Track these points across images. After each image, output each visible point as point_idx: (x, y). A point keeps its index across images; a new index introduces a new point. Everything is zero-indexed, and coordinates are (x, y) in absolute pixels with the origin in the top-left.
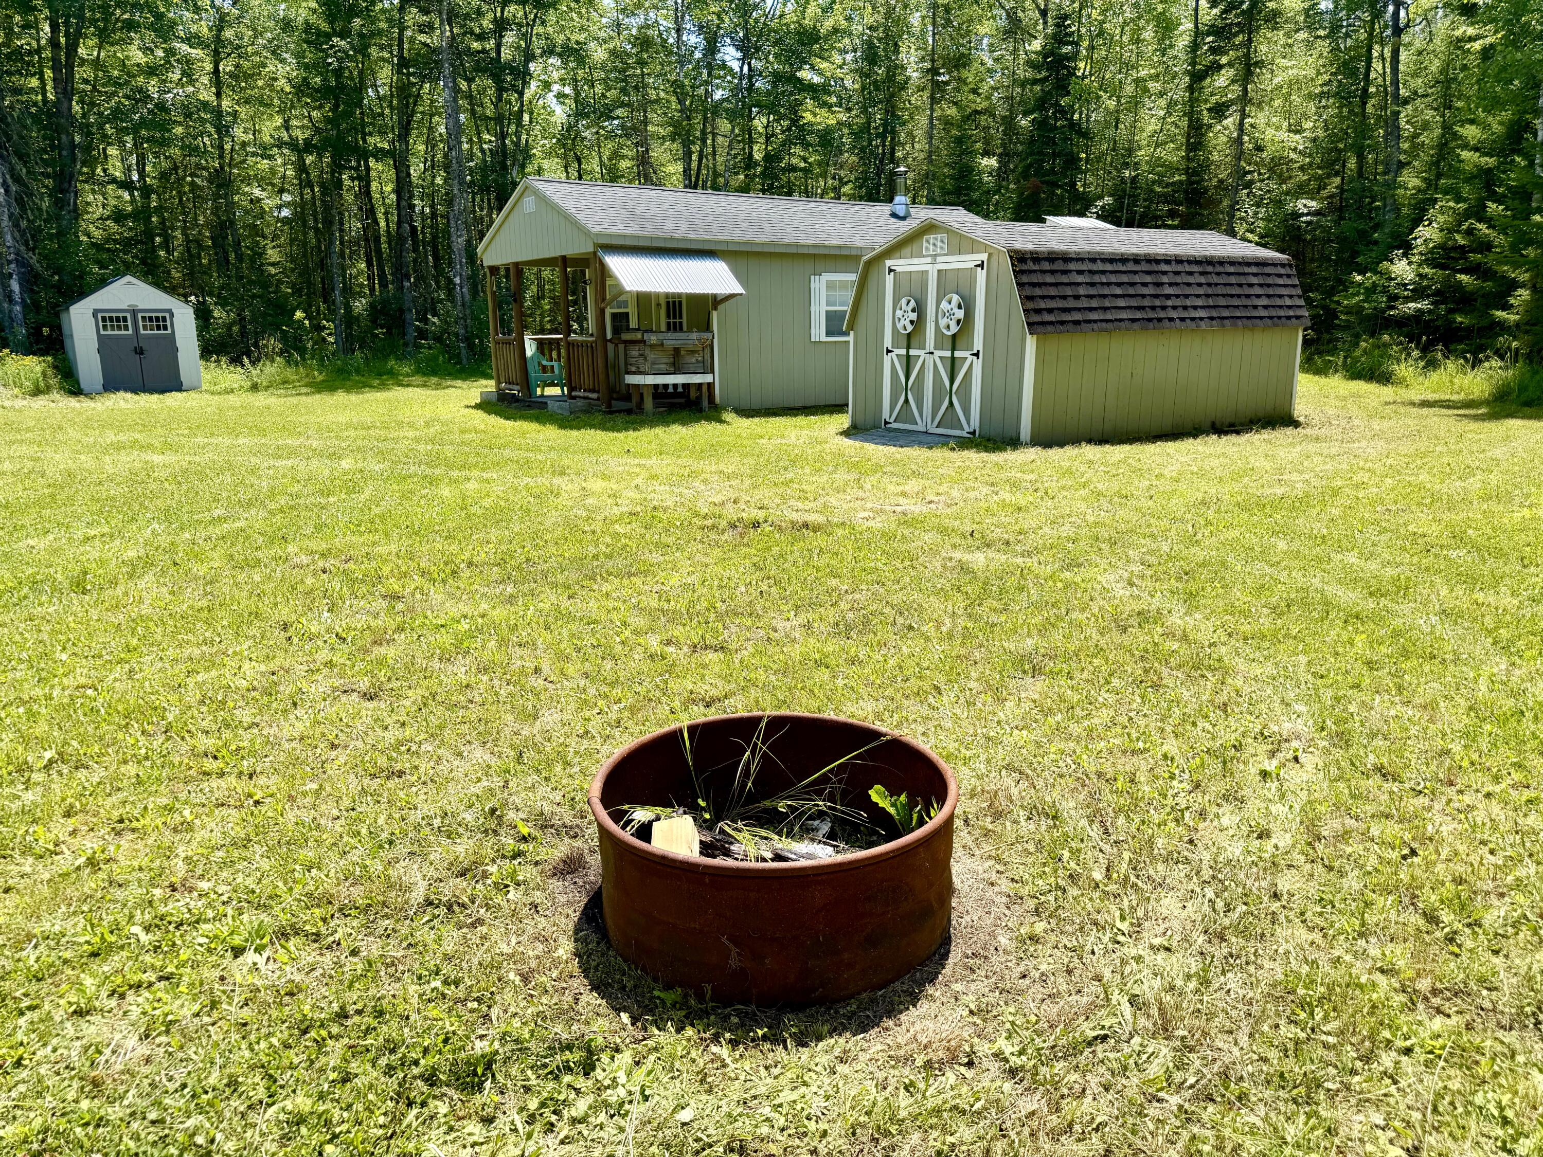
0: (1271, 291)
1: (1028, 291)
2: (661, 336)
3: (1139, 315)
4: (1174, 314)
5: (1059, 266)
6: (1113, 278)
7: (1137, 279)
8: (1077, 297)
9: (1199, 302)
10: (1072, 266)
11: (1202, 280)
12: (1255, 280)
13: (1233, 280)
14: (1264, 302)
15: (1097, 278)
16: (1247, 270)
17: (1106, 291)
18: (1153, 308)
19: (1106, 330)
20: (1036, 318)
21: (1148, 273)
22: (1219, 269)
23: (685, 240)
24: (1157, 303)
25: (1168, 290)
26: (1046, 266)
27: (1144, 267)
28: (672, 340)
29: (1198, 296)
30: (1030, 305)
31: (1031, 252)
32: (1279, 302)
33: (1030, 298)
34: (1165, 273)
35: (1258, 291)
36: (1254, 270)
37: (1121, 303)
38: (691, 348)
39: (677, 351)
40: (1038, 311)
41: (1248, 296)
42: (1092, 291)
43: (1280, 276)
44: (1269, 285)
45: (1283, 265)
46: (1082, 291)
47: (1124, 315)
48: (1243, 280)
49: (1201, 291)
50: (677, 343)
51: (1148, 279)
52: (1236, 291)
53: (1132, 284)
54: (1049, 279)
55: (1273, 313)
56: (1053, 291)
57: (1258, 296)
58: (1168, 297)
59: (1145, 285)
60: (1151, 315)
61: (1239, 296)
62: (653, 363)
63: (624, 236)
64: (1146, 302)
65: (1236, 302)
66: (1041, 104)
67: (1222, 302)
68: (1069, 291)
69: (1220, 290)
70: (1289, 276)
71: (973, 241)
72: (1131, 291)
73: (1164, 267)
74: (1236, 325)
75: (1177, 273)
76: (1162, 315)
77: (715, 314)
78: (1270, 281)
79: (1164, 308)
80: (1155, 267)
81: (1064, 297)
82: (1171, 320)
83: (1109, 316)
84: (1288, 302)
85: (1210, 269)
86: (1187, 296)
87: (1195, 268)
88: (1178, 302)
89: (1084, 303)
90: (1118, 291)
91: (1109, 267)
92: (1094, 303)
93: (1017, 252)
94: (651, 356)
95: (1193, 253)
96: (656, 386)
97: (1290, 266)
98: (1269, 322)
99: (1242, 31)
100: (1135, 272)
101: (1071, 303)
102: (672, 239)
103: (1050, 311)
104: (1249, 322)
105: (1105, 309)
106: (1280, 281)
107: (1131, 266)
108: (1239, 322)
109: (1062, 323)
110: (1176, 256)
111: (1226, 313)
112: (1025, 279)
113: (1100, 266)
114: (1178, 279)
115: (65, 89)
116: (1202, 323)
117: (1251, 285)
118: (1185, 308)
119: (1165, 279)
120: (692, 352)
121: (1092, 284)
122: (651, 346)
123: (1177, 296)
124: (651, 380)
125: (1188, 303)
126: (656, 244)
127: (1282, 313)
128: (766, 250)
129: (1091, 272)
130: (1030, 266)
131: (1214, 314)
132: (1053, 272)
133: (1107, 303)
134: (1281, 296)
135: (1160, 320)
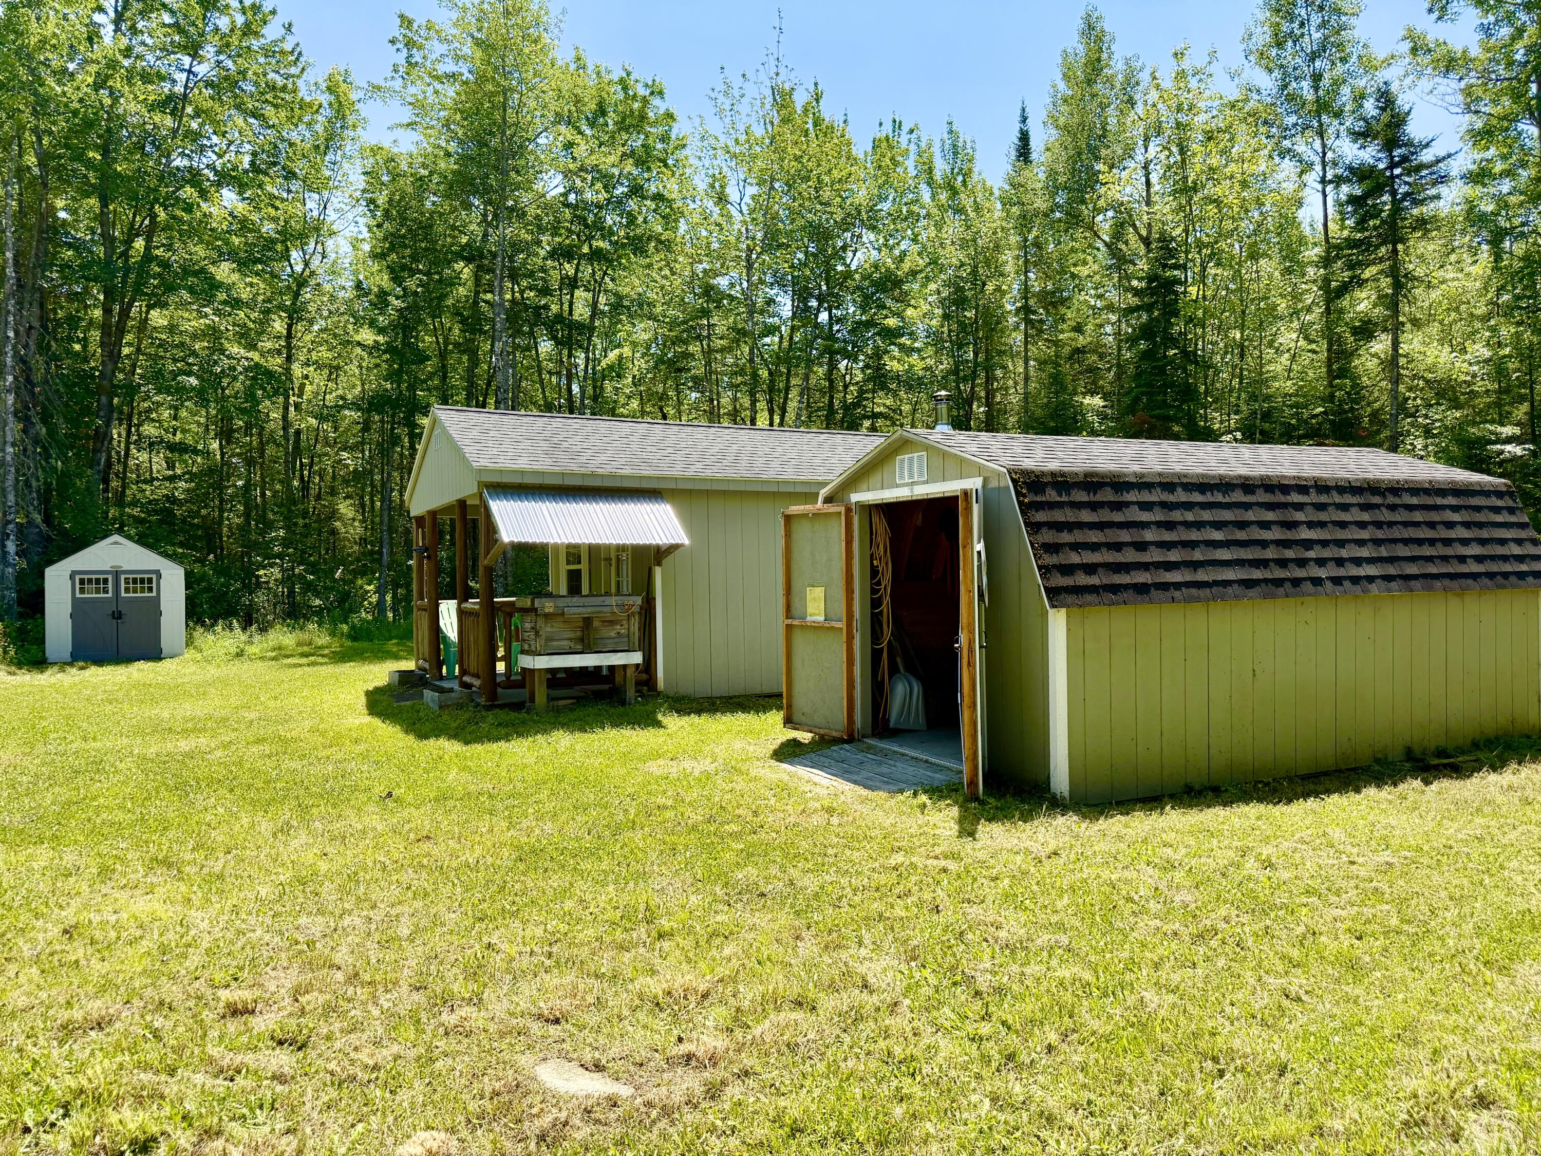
0: (1485, 534)
1: (1047, 536)
2: (561, 603)
3: (1257, 574)
4: (1322, 573)
5: (1107, 495)
6: (1206, 516)
7: (1250, 516)
8: (1141, 546)
9: (1364, 553)
10: (1132, 496)
11: (1366, 517)
12: (1456, 517)
13: (1418, 516)
14: (1475, 550)
15: (1177, 516)
16: (1439, 501)
17: (1194, 535)
18: (1283, 563)
19: (1198, 599)
20: (1060, 581)
21: (1271, 506)
22: (1391, 500)
23: (613, 476)
24: (1290, 554)
25: (1306, 534)
26: (1081, 496)
27: (1262, 497)
28: (577, 608)
29: (1361, 543)
30: (1050, 560)
31: (1053, 474)
32: (1500, 550)
33: (1053, 548)
34: (1299, 507)
35: (1461, 533)
36: (1451, 501)
37: (1224, 554)
38: (609, 617)
39: (587, 621)
40: (1067, 570)
41: (1447, 542)
42: (1168, 536)
43: (1497, 510)
44: (1480, 525)
45: (1499, 494)
46: (1149, 535)
47: (1230, 574)
48: (1435, 517)
49: (1365, 535)
50: (586, 612)
51: (1270, 516)
52: (1425, 533)
53: (1242, 525)
54: (1086, 516)
55: (1494, 567)
56: (1094, 537)
57: (1465, 542)
58: (1308, 544)
59: (1265, 525)
60: (1280, 573)
61: (1432, 542)
62: (549, 639)
63: (522, 473)
64: (1270, 553)
65: (1427, 551)
66: (1146, 332)
67: (1403, 551)
68: (1125, 536)
69: (1398, 533)
70: (1511, 511)
71: (962, 460)
72: (1241, 535)
73: (1296, 498)
74: (1430, 589)
75: (1321, 507)
76: (1300, 573)
77: (658, 572)
78: (1480, 517)
79: (1302, 563)
80: (1280, 498)
81: (1118, 547)
82: (1317, 582)
83: (1202, 576)
84: (1516, 550)
85: (1377, 500)
86: (1341, 543)
87: (1348, 499)
88: (1326, 553)
89: (1155, 555)
90: (1218, 536)
91: (1197, 497)
92: (1174, 556)
93: (1025, 473)
94: (547, 629)
95: (1343, 474)
96: (553, 671)
97: (1510, 494)
98: (1486, 581)
99: (1384, 243)
100: (1247, 506)
101: (1130, 556)
102: (593, 475)
103: (1090, 569)
104: (1455, 584)
105: (1195, 565)
106: (1499, 518)
107: (1238, 496)
108: (1438, 584)
109: (1114, 589)
110: (1316, 480)
111: (1412, 569)
112: (1041, 516)
113: (1181, 496)
114: (1323, 516)
115: (112, 352)
116: (1373, 587)
117: (1450, 525)
118: (1340, 562)
119: (1300, 516)
120: (612, 623)
121: (1169, 526)
122: (547, 616)
123: (1324, 543)
124: (543, 663)
125: (1344, 553)
126: (569, 482)
127: (1507, 568)
128: (732, 487)
129: (1164, 505)
130: (1051, 495)
131: (1392, 570)
132: (1094, 506)
133: (1198, 555)
134: (1503, 542)
135: (1296, 582)
